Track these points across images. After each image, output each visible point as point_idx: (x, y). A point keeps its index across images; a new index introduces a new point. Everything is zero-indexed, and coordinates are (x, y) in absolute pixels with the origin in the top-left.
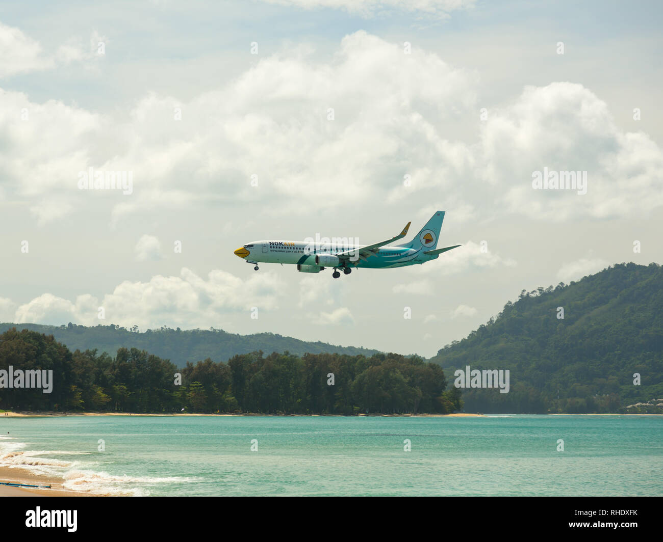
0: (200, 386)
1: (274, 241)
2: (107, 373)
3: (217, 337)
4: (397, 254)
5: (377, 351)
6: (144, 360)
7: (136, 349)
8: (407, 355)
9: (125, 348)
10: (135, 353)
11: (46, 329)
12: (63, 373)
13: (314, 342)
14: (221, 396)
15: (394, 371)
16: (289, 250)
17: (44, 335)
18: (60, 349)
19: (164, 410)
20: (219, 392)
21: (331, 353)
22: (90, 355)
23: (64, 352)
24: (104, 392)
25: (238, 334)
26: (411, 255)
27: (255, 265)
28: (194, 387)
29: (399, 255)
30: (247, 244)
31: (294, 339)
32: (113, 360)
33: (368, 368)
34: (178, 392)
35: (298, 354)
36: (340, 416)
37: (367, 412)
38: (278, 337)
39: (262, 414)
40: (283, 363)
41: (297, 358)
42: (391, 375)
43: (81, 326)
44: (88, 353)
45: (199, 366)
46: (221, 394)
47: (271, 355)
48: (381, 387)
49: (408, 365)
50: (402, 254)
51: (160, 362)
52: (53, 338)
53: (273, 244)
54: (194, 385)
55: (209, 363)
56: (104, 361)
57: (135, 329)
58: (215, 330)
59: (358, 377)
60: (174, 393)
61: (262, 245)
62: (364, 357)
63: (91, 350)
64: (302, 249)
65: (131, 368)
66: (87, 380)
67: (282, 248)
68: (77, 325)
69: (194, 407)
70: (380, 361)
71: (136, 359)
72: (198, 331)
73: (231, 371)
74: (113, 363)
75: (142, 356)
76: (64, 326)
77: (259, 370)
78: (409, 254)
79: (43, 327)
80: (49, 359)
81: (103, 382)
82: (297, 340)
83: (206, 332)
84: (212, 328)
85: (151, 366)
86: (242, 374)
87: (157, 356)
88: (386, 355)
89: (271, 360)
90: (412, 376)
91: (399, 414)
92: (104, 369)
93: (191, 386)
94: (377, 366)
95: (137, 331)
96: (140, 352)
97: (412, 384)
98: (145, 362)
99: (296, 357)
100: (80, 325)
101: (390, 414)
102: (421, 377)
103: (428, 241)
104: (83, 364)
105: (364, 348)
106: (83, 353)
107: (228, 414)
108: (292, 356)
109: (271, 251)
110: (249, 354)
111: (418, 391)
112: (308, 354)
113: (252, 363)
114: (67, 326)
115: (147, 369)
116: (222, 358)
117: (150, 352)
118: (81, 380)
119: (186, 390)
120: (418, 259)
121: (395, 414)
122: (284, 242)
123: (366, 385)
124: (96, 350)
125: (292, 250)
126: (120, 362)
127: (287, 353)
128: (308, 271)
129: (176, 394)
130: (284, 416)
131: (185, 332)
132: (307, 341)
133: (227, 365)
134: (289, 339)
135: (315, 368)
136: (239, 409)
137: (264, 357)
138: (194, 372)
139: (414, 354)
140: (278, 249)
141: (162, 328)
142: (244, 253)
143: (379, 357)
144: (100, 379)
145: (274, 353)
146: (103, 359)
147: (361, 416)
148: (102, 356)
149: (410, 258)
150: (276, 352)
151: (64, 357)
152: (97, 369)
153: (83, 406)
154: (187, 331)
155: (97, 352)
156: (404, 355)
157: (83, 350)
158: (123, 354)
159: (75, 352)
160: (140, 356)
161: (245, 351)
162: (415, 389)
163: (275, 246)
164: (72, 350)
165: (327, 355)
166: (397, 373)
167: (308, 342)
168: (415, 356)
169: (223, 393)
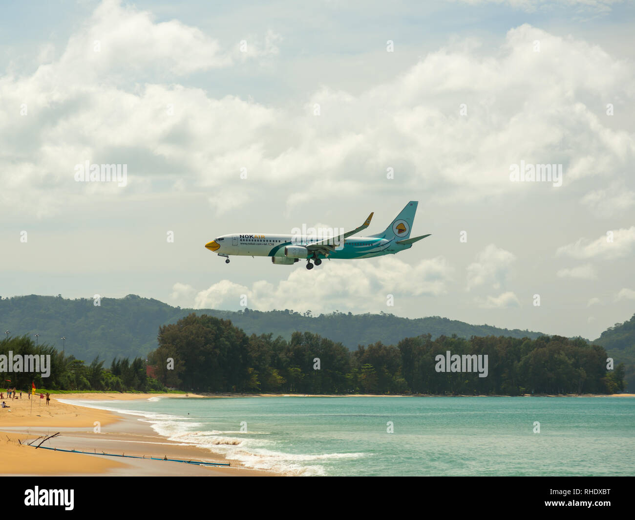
0: (371, 368)
1: (245, 234)
2: (282, 356)
3: (387, 321)
4: (369, 245)
5: (541, 333)
6: (317, 343)
7: (309, 333)
8: (571, 337)
9: (299, 332)
10: (309, 337)
11: (223, 314)
12: (241, 356)
13: (481, 325)
14: (392, 377)
15: (559, 353)
16: (260, 242)
17: (222, 320)
18: (237, 333)
19: (336, 391)
20: (390, 374)
21: (497, 336)
22: (266, 339)
23: (241, 336)
24: (279, 374)
25: (407, 318)
26: (382, 245)
27: (226, 258)
28: (365, 369)
29: (370, 245)
30: (218, 238)
31: (461, 322)
32: (288, 343)
33: (533, 350)
34: (350, 374)
35: (465, 337)
36: (506, 396)
37: (533, 392)
38: (446, 320)
39: (431, 395)
40: (451, 346)
41: (464, 341)
42: (556, 356)
43: (257, 312)
44: (264, 337)
45: (370, 349)
46: (391, 375)
47: (439, 337)
48: (546, 369)
49: (572, 347)
50: (374, 244)
51: (333, 345)
52: (230, 323)
53: (243, 237)
54: (366, 367)
55: (380, 346)
56: (279, 344)
57: (308, 314)
58: (385, 314)
59: (523, 359)
60: (346, 374)
61: (232, 238)
62: (530, 339)
63: (267, 334)
64: (272, 241)
65: (305, 351)
66: (263, 363)
67: (252, 240)
68: (253, 310)
69: (366, 389)
70: (545, 344)
71: (309, 342)
72: (369, 315)
73: (401, 353)
74: (288, 347)
75: (316, 339)
76: (241, 311)
77: (427, 352)
78: (381, 244)
79: (221, 313)
80: (227, 343)
81: (278, 364)
82: (464, 324)
83: (377, 316)
84: (382, 312)
85: (324, 349)
86: (411, 356)
87: (329, 340)
88: (551, 338)
89: (438, 343)
90: (577, 358)
91: (564, 394)
92: (279, 352)
93: (363, 369)
94: (542, 348)
95: (310, 316)
96: (313, 336)
97: (576, 365)
98: (319, 345)
99: (463, 339)
100: (256, 310)
101: (555, 394)
102: (585, 359)
103: (401, 231)
104: (259, 347)
105: (530, 331)
106: (259, 337)
107: (398, 395)
108: (459, 339)
109: (241, 244)
110: (418, 337)
111: (582, 372)
112: (475, 336)
113: (421, 346)
114: (243, 311)
115: (320, 351)
116: (391, 341)
117: (323, 336)
118: (257, 363)
119: (358, 372)
120: (390, 248)
121: (560, 395)
122: (254, 234)
123: (531, 367)
124: (271, 334)
125: (263, 242)
126: (295, 346)
127: (454, 336)
128: (281, 263)
129: (348, 375)
130: (452, 396)
131: (356, 316)
132: (473, 324)
133: (397, 348)
134: (456, 322)
135: (482, 350)
136: (409, 390)
137: (433, 340)
138: (365, 354)
139: (578, 336)
140: (248, 242)
141: (335, 313)
142: (214, 246)
143: (544, 340)
144: (276, 361)
145: (442, 336)
146: (279, 342)
147: (527, 396)
148: (277, 340)
149: (382, 248)
150: (444, 335)
151: (241, 340)
152: (273, 352)
153: (260, 388)
154: (358, 315)
155: (272, 336)
156: (568, 337)
157: (259, 334)
158: (297, 338)
159: (252, 336)
160: (314, 339)
161: (414, 335)
162: (579, 371)
163: (245, 239)
164: (249, 333)
165: (493, 338)
166: (561, 354)
167: (475, 326)
168: (579, 338)
169: (393, 375)
